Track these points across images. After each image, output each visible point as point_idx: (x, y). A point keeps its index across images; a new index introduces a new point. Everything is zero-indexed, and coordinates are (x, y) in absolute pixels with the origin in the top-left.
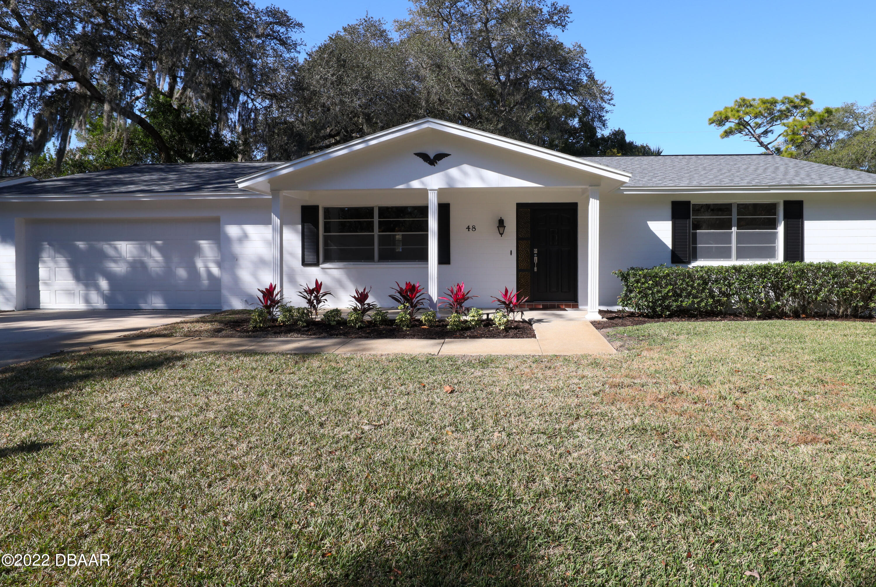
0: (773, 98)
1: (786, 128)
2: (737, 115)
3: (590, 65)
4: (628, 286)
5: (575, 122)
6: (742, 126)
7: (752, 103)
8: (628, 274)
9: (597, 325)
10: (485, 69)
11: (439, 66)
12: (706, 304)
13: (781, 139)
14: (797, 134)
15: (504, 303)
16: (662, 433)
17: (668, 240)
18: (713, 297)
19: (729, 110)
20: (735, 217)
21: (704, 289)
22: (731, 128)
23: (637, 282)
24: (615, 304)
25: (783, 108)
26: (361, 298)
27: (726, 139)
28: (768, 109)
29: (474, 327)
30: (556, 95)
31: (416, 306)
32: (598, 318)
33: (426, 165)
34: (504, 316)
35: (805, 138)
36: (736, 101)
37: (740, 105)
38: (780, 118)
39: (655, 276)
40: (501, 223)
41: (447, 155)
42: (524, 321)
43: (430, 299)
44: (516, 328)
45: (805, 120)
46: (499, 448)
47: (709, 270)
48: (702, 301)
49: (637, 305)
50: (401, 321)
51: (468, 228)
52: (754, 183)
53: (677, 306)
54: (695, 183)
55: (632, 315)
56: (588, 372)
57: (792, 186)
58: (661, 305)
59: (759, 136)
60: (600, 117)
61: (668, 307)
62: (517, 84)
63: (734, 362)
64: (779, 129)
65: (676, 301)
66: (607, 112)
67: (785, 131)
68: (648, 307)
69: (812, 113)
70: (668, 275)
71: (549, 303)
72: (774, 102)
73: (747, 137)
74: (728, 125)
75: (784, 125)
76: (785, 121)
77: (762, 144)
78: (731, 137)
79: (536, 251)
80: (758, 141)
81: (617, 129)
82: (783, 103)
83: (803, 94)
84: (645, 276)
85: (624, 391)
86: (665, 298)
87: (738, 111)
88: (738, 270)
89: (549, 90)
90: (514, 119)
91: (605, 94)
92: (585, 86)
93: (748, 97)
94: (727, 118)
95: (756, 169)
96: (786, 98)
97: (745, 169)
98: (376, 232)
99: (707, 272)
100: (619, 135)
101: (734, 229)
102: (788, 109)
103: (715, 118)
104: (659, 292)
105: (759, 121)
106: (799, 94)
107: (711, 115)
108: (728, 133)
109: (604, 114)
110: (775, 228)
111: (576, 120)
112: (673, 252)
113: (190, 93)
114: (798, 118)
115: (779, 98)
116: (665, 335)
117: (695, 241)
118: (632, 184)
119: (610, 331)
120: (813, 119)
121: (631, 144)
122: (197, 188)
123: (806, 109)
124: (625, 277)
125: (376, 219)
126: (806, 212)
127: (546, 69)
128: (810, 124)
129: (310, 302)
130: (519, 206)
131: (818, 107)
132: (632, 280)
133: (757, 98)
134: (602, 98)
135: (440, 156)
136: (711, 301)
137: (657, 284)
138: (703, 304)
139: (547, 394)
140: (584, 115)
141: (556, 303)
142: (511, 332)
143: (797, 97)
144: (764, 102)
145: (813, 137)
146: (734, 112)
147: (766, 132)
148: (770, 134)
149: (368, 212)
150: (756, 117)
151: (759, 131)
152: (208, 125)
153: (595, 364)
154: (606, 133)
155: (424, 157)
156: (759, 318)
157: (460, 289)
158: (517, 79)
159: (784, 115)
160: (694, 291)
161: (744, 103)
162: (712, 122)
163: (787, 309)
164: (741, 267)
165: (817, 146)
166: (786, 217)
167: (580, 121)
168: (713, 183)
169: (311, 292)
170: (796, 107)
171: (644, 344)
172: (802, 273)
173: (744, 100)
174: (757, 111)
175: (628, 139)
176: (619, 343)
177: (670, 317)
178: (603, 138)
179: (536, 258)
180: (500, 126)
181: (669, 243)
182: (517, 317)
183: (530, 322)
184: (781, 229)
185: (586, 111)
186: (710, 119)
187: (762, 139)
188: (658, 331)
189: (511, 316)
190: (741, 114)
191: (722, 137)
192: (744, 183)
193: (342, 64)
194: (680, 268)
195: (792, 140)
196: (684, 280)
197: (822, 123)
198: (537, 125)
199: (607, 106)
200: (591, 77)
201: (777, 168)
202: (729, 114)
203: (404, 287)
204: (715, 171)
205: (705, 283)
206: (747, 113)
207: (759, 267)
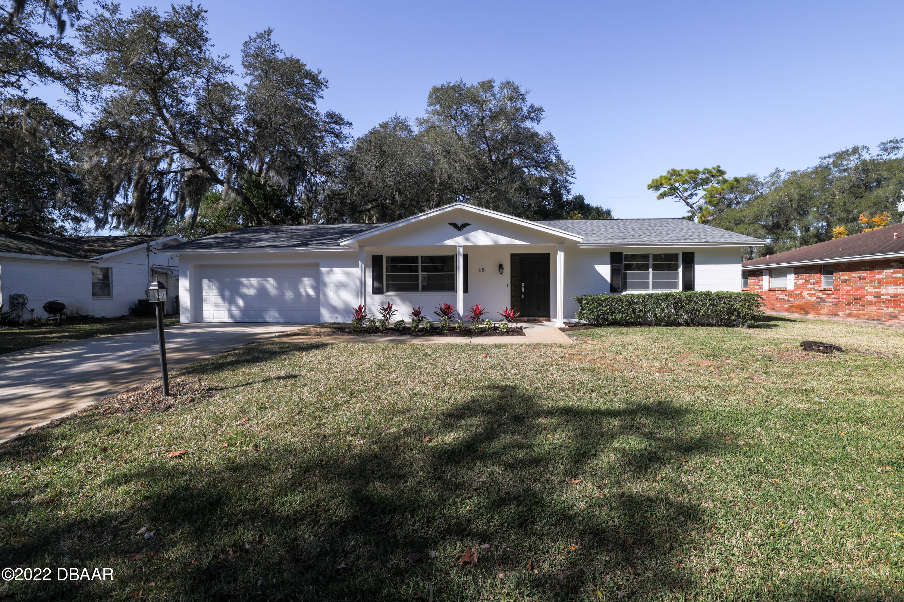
0: (696, 170)
1: (706, 192)
2: (669, 182)
3: (558, 148)
4: (581, 306)
5: (546, 189)
6: (673, 190)
7: (681, 173)
8: (582, 299)
9: (562, 330)
10: (481, 152)
11: (449, 152)
12: (631, 318)
13: (702, 201)
14: (714, 197)
15: (505, 316)
16: (593, 371)
17: (608, 278)
18: (635, 313)
19: (663, 179)
20: (651, 262)
21: (629, 308)
22: (665, 191)
23: (588, 303)
24: (574, 318)
25: (704, 177)
26: (417, 313)
27: (661, 200)
28: (693, 178)
29: (487, 330)
30: (533, 172)
31: (450, 318)
32: (563, 326)
33: (456, 230)
34: (506, 324)
35: (719, 200)
36: (669, 172)
37: (671, 175)
38: (701, 184)
39: (598, 300)
40: (501, 267)
41: (469, 225)
42: (517, 328)
43: (459, 314)
44: (513, 331)
45: (719, 187)
46: (516, 375)
47: (633, 296)
48: (628, 315)
49: (588, 318)
50: (443, 327)
51: (480, 270)
52: (662, 241)
53: (613, 319)
54: (625, 241)
55: (585, 325)
56: (558, 350)
57: (686, 243)
58: (602, 318)
59: (686, 198)
60: (566, 187)
61: (607, 320)
62: (505, 163)
63: (638, 345)
64: (701, 193)
65: (612, 315)
66: (571, 183)
67: (705, 195)
68: (594, 319)
69: (725, 181)
70: (607, 299)
71: (531, 318)
72: (697, 173)
73: (677, 199)
74: (662, 190)
75: (704, 190)
76: (705, 187)
77: (688, 204)
78: (665, 198)
79: (523, 284)
80: (685, 201)
81: (578, 195)
82: (704, 173)
83: (719, 167)
84: (592, 300)
85: (575, 357)
86: (605, 313)
87: (670, 179)
88: (650, 296)
89: (528, 167)
90: (503, 189)
91: (569, 170)
92: (554, 165)
93: (678, 168)
94: (662, 185)
95: (668, 230)
96: (706, 169)
97: (661, 230)
98: (420, 273)
99: (631, 298)
100: (579, 199)
101: (651, 270)
102: (707, 178)
103: (653, 185)
104: (600, 310)
105: (686, 186)
106: (715, 166)
107: (650, 182)
108: (663, 196)
109: (568, 184)
110: (677, 269)
111: (548, 187)
112: (611, 285)
113: (272, 173)
114: (715, 185)
115: (701, 169)
116: (603, 334)
117: (625, 278)
118: (585, 241)
119: (570, 332)
120: (725, 186)
121: (588, 205)
122: (305, 244)
123: (721, 178)
124: (580, 301)
125: (420, 264)
126: (696, 259)
127: (525, 151)
128: (723, 189)
129: (385, 316)
130: (513, 255)
131: (729, 176)
132: (584, 302)
133: (685, 169)
134: (567, 173)
135: (465, 225)
136: (633, 315)
137: (600, 305)
138: (628, 317)
139: (535, 357)
140: (553, 184)
141: (536, 318)
142: (511, 333)
143: (714, 168)
144: (689, 172)
145: (725, 199)
146: (667, 180)
147: (691, 195)
148: (694, 197)
149: (414, 259)
150: (683, 184)
151: (686, 194)
152: (286, 196)
153: (561, 346)
154: (570, 198)
155: (455, 225)
156: (664, 326)
157: (478, 307)
158: (504, 159)
159: (705, 182)
160: (623, 309)
161: (674, 173)
162: (650, 187)
163: (681, 321)
164: (653, 294)
165: (729, 206)
166: (684, 262)
167: (551, 188)
168: (637, 241)
169: (385, 310)
170: (713, 176)
171: (590, 338)
172: (690, 299)
173: (674, 171)
174: (684, 179)
175: (586, 202)
176: (575, 338)
177: (608, 325)
178: (567, 202)
179: (523, 289)
180: (493, 195)
181: (609, 279)
182: (514, 325)
183: (521, 328)
184: (680, 270)
185: (555, 182)
186: (649, 186)
187: (689, 200)
188: (599, 332)
189: (509, 325)
190: (672, 181)
191: (659, 198)
192: (656, 241)
193: (383, 153)
194: (615, 295)
195: (710, 201)
196: (616, 302)
197: (732, 188)
198: (520, 194)
199: (571, 180)
200: (558, 157)
201: (681, 230)
202: (664, 182)
203: (443, 307)
204: (640, 231)
205: (630, 304)
206: (677, 181)
207: (663, 294)
